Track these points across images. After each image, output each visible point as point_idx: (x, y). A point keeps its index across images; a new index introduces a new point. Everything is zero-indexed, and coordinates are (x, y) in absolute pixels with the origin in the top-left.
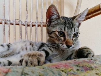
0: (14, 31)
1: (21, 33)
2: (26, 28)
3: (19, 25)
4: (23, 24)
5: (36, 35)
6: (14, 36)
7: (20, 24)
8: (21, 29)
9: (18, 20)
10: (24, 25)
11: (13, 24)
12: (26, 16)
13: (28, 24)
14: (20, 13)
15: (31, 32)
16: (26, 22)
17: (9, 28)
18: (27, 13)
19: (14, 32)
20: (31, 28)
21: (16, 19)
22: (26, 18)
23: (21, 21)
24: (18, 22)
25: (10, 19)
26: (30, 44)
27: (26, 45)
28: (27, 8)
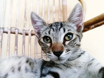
0: (8, 40)
1: (17, 43)
2: (23, 37)
3: (14, 33)
4: (20, 32)
5: (36, 45)
6: (7, 47)
7: (17, 33)
8: (17, 38)
9: (15, 28)
10: (21, 34)
11: (7, 33)
12: (24, 24)
13: (27, 33)
14: (17, 20)
15: (30, 42)
16: (24, 30)
17: (2, 37)
18: (26, 20)
19: (8, 43)
20: (30, 37)
21: (12, 27)
22: (24, 26)
23: (18, 30)
24: (14, 30)
25: (4, 27)
26: (27, 62)
27: (20, 63)
28: (26, 14)
